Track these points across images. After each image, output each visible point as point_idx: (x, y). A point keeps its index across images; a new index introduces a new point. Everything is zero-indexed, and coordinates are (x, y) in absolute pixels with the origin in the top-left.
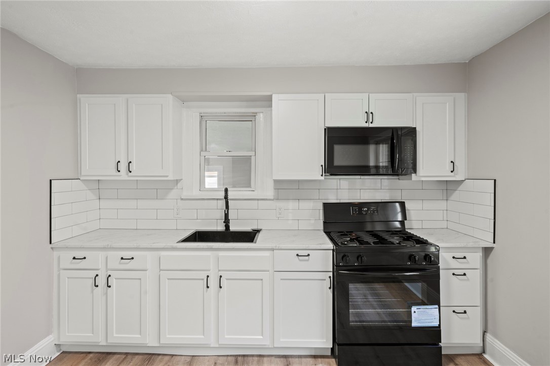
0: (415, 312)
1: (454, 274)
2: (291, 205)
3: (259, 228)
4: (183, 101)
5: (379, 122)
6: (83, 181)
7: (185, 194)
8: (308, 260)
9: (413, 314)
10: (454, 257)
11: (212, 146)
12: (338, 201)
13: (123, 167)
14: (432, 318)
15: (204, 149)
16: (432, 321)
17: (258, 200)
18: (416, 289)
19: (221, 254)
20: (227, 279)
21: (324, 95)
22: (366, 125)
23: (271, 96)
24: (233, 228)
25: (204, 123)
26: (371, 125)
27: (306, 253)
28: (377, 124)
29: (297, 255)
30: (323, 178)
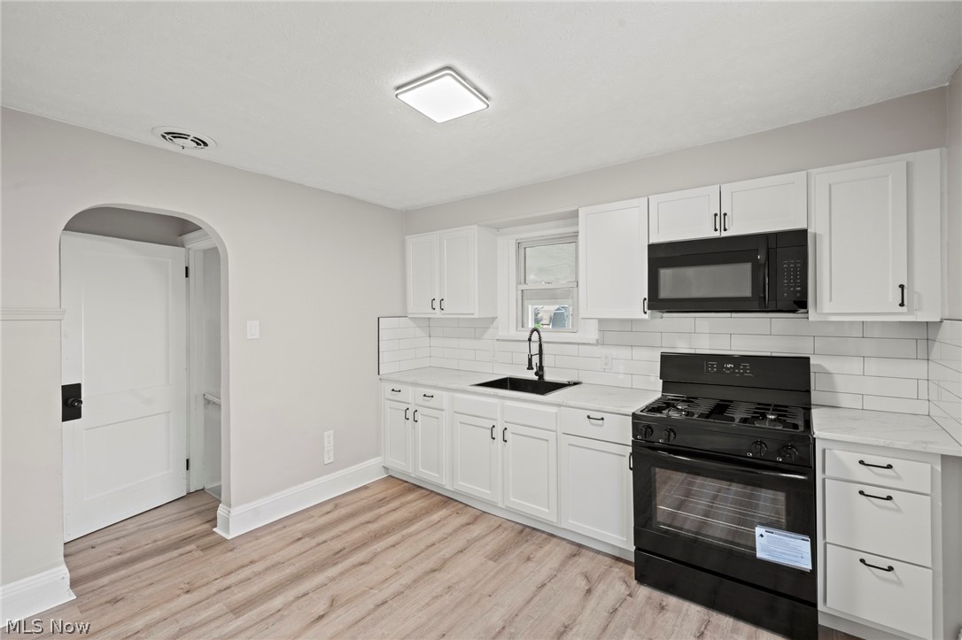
0: (762, 536)
1: (861, 493)
2: (624, 353)
3: (580, 380)
4: (498, 229)
5: (738, 227)
6: (411, 318)
7: (502, 334)
8: (602, 426)
9: (758, 539)
10: (861, 462)
11: (531, 277)
12: (692, 351)
13: (437, 304)
14: (797, 554)
15: (523, 281)
16: (796, 559)
17: (579, 344)
18: (771, 500)
19: (508, 403)
20: (513, 433)
21: (646, 198)
22: (717, 234)
23: (577, 211)
24: (548, 377)
25: (522, 251)
26: (724, 234)
27: (599, 415)
28: (734, 230)
29: (589, 417)
30: (646, 316)
